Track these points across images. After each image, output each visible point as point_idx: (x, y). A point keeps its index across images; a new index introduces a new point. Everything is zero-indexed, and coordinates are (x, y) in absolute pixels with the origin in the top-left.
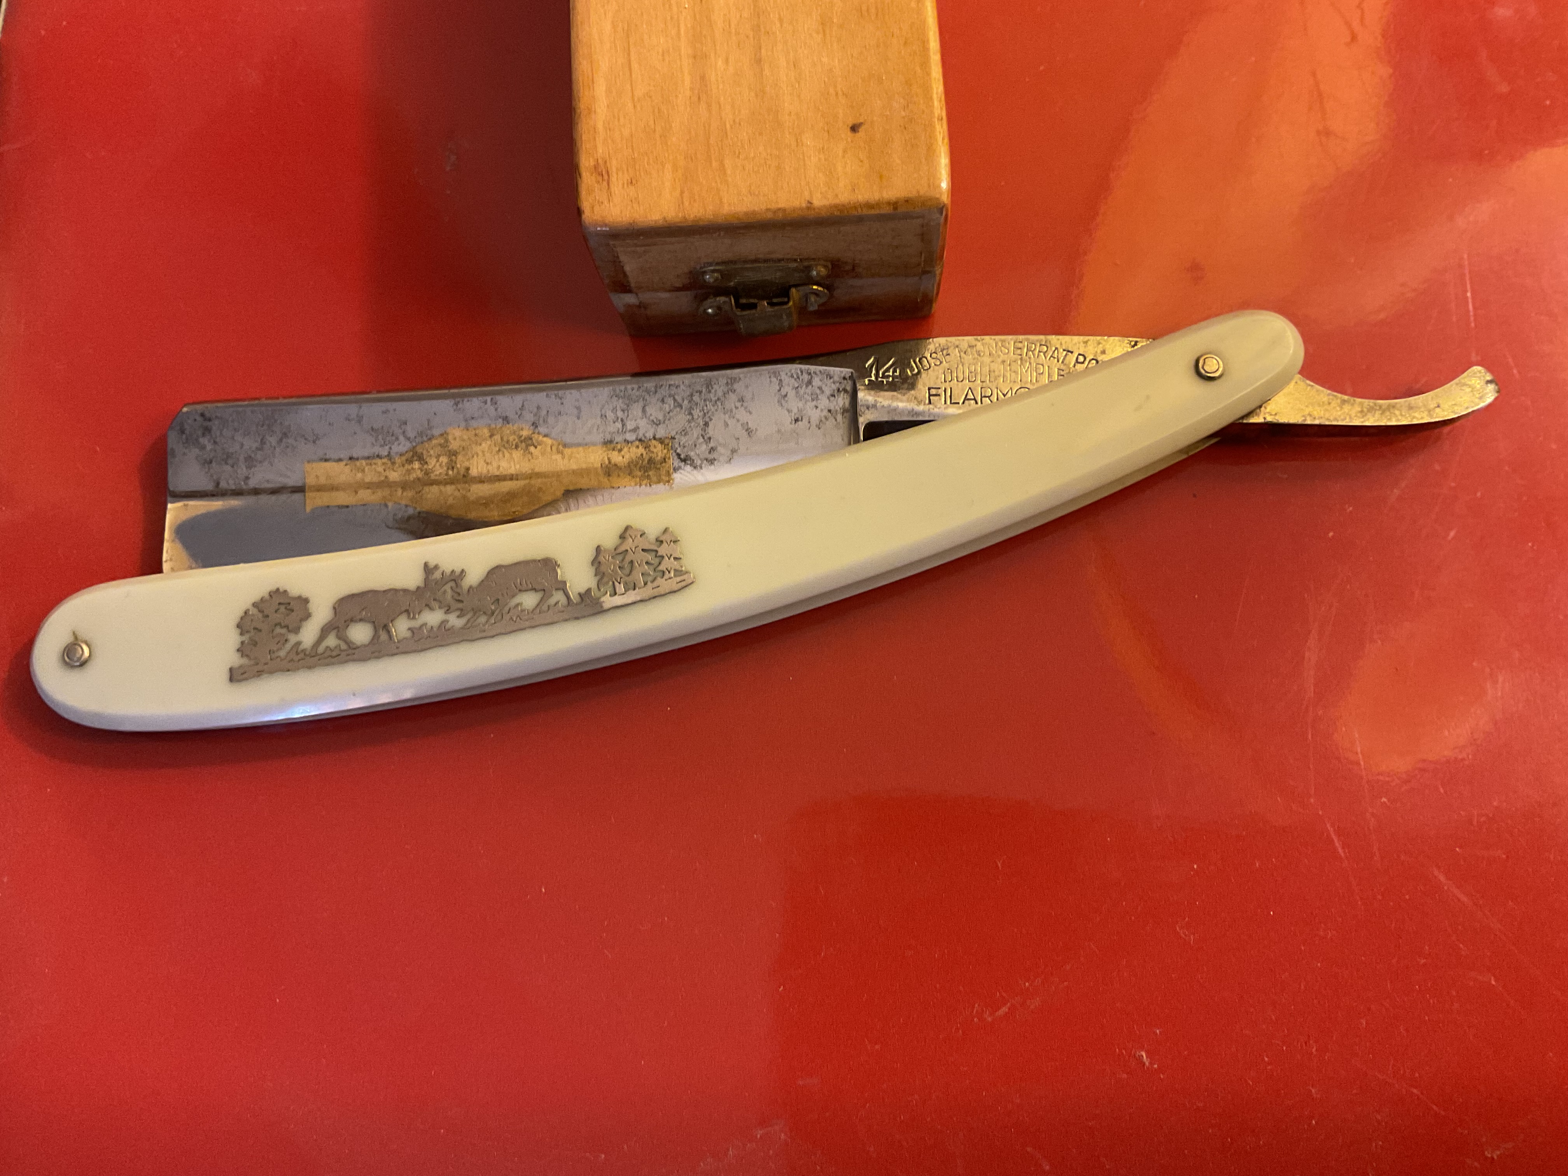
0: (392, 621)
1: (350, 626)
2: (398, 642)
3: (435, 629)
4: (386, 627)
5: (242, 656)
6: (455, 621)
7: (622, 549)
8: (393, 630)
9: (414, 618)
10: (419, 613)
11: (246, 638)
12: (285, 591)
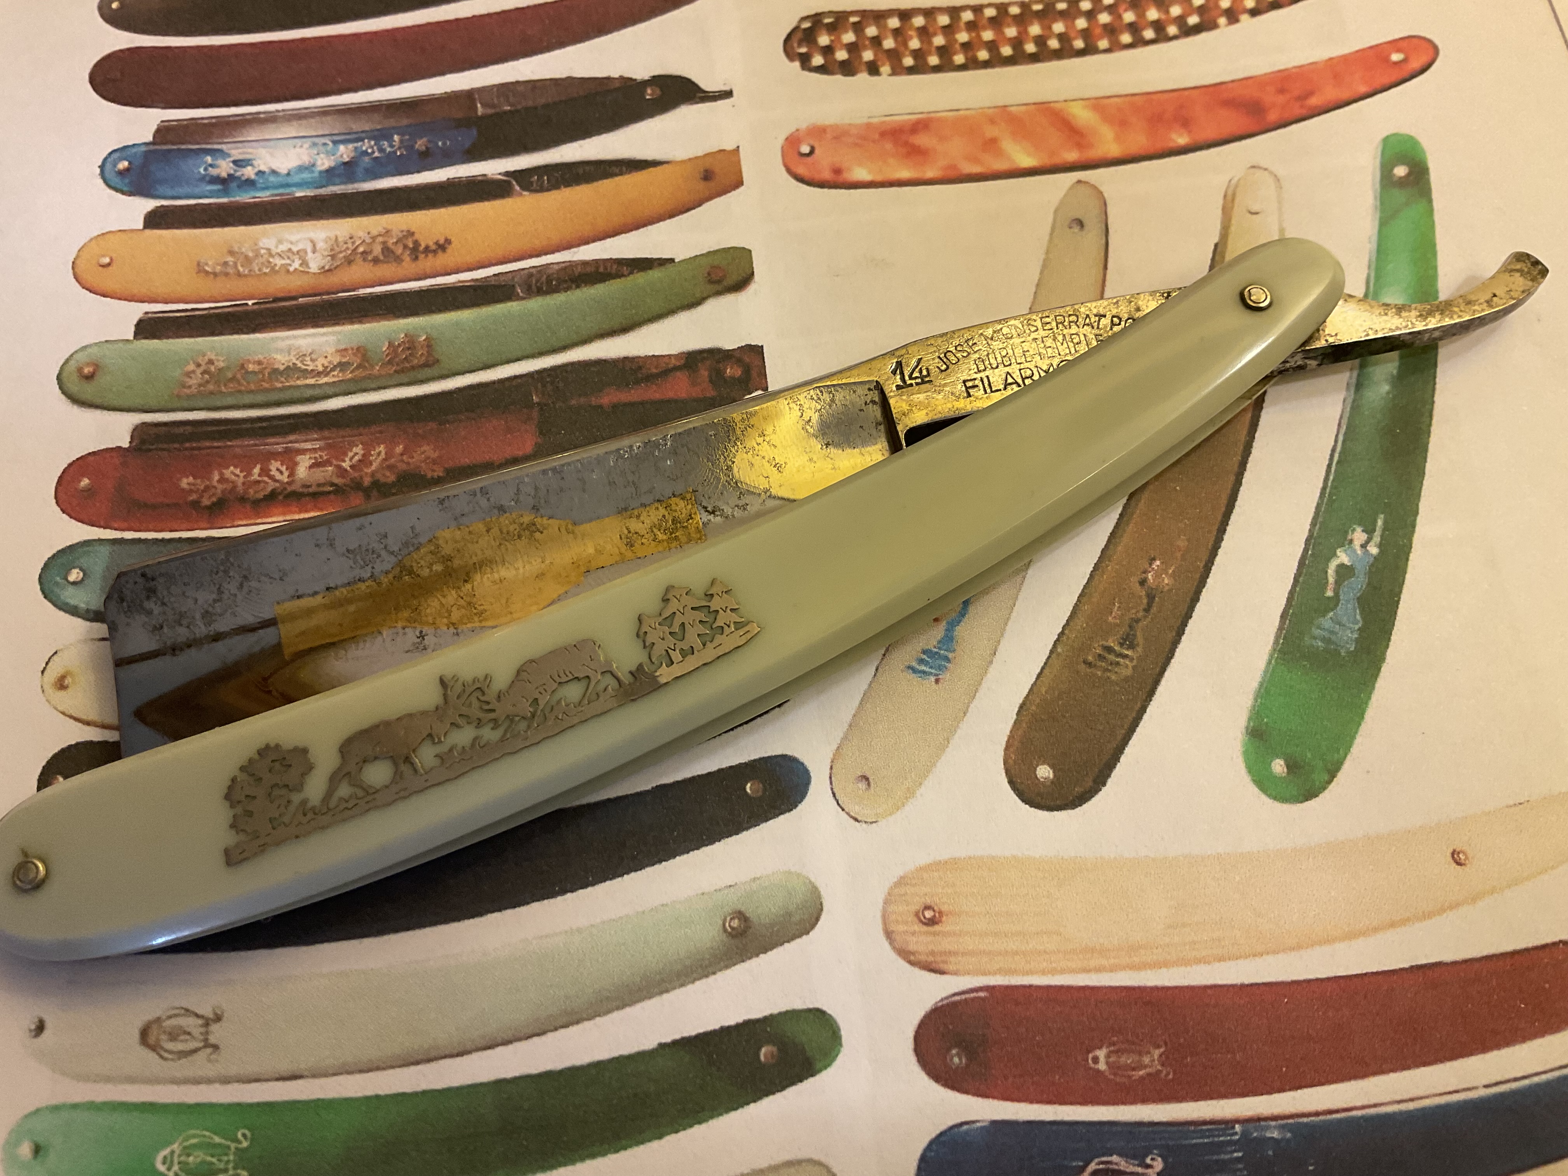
0: (414, 751)
1: (363, 770)
2: (426, 773)
3: (467, 749)
4: (407, 760)
5: (237, 833)
6: (489, 734)
7: (667, 613)
8: (417, 760)
9: (440, 742)
10: (445, 734)
11: (239, 810)
12: (277, 746)
